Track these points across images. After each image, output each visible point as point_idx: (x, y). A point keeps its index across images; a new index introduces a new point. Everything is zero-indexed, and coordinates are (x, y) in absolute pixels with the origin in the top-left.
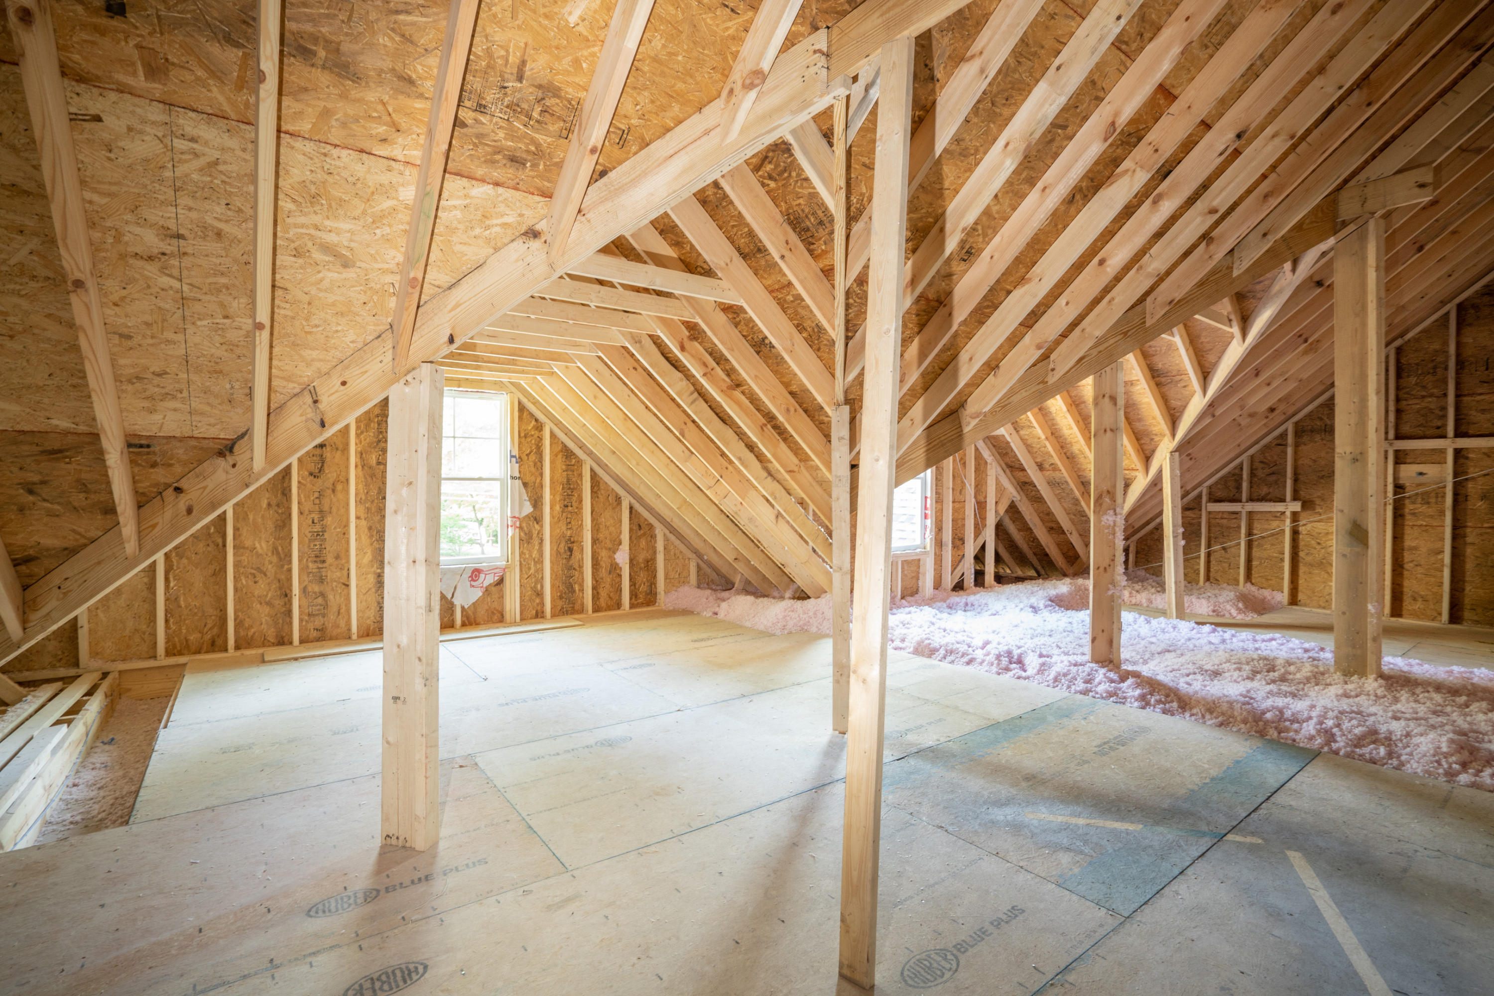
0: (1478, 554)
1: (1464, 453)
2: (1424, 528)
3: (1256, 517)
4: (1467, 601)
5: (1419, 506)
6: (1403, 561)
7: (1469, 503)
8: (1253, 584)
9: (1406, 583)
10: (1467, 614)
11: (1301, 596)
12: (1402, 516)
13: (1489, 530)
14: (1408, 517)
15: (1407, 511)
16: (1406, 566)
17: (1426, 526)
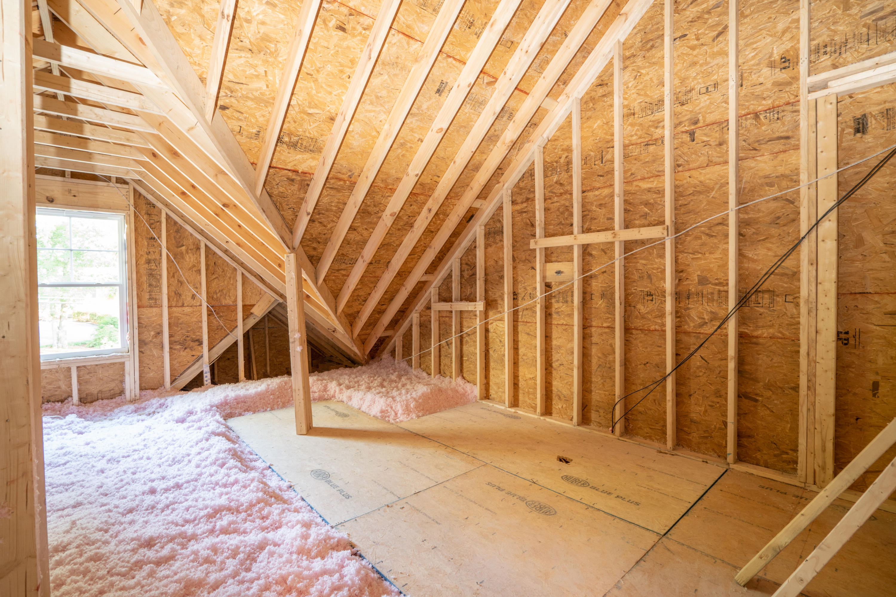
0: (600, 355)
1: (589, 249)
2: (564, 327)
3: (465, 315)
4: (594, 403)
5: (561, 304)
6: (551, 360)
7: (593, 301)
8: (464, 378)
9: (555, 383)
10: (594, 416)
11: (492, 392)
12: (550, 315)
13: (607, 330)
14: (554, 316)
15: (553, 309)
16: (554, 365)
17: (566, 325)
